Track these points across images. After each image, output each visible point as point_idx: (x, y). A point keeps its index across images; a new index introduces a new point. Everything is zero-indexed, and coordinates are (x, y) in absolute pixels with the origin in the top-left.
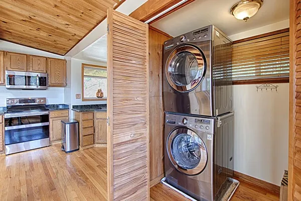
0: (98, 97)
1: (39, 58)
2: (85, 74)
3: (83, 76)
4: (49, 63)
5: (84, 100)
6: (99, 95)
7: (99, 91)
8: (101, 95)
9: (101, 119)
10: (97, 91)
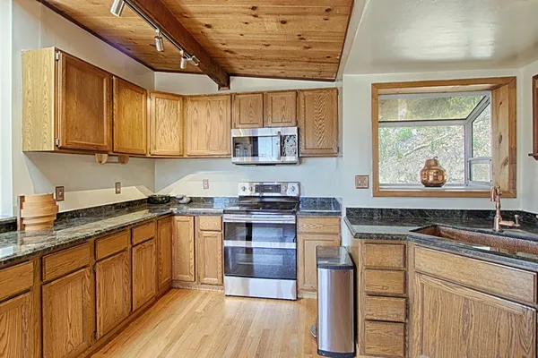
0: (427, 184)
1: (283, 95)
2: (380, 118)
3: (376, 123)
4: (302, 101)
5: (378, 193)
6: (431, 179)
7: (432, 165)
8: (436, 178)
9: (435, 277)
10: (423, 166)
